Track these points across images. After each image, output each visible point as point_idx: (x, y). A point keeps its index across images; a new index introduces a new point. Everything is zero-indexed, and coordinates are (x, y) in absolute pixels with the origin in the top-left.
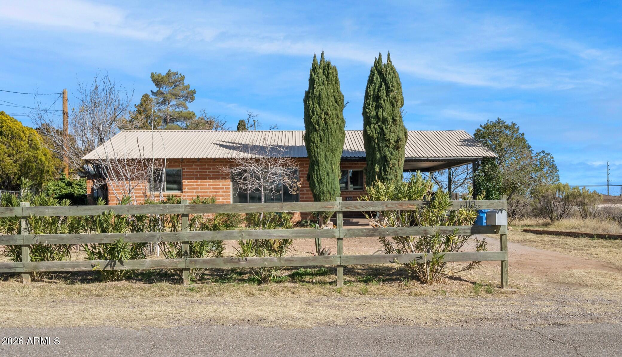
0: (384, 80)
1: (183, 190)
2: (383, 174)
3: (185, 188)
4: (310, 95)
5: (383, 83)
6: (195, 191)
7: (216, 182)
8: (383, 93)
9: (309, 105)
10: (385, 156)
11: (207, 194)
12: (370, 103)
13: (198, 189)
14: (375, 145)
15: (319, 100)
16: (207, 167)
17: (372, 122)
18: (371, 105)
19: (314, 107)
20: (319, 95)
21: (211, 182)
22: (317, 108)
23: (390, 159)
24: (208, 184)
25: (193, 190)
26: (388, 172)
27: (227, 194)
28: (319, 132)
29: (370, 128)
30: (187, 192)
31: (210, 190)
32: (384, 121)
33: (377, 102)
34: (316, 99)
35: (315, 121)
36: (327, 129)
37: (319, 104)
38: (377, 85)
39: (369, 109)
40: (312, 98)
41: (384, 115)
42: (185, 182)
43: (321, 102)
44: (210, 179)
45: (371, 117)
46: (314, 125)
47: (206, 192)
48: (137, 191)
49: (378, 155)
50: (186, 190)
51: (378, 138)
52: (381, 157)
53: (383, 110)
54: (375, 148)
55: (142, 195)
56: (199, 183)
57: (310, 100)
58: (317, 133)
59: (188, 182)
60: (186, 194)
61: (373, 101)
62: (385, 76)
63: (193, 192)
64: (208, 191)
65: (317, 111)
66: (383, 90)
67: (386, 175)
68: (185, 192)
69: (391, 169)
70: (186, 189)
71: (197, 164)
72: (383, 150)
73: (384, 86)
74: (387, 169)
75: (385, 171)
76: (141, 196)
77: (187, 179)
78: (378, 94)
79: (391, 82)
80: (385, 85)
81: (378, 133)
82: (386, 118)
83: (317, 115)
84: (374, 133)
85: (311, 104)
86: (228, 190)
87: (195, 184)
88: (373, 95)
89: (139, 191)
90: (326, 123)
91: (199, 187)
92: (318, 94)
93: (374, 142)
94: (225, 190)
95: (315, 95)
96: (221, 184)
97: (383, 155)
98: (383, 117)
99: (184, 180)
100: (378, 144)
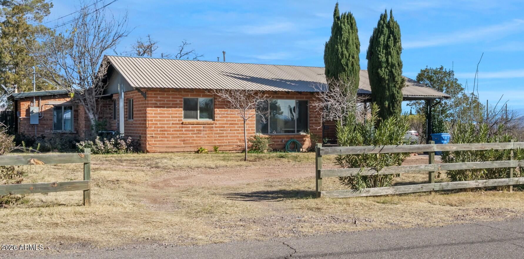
0: (391, 32)
1: (216, 119)
2: (391, 109)
3: (217, 117)
4: (338, 40)
5: (391, 35)
6: (225, 119)
8: (391, 43)
9: (338, 49)
10: (393, 95)
11: (235, 122)
12: (380, 51)
13: (228, 118)
14: (385, 85)
15: (347, 45)
17: (383, 66)
18: (381, 52)
19: (342, 51)
20: (347, 41)
22: (345, 52)
23: (397, 97)
24: (236, 113)
25: (224, 119)
26: (395, 107)
27: (252, 122)
28: (347, 73)
29: (381, 70)
30: (219, 120)
31: (238, 119)
32: (393, 66)
33: (387, 50)
34: (344, 44)
35: (345, 63)
36: (353, 70)
37: (347, 48)
38: (386, 36)
39: (380, 55)
40: (341, 43)
41: (393, 61)
42: (217, 111)
43: (349, 47)
45: (383, 62)
46: (343, 66)
47: (235, 121)
48: (174, 119)
49: (388, 94)
50: (218, 118)
51: (388, 79)
52: (390, 94)
53: (391, 57)
54: (385, 87)
55: (178, 122)
56: (229, 112)
57: (339, 45)
58: (345, 73)
59: (220, 111)
60: (218, 122)
61: (383, 49)
62: (392, 29)
63: (224, 120)
64: (236, 119)
65: (345, 55)
66: (391, 40)
67: (393, 109)
68: (217, 120)
69: (398, 105)
72: (391, 89)
73: (392, 38)
74: (395, 105)
75: (393, 106)
76: (177, 124)
77: (218, 108)
78: (387, 44)
79: (398, 35)
80: (393, 36)
81: (388, 75)
82: (394, 64)
83: (346, 58)
84: (386, 75)
85: (340, 49)
86: (253, 119)
87: (225, 112)
88: (383, 44)
89: (176, 119)
90: (352, 65)
91: (229, 116)
92: (345, 40)
93: (385, 82)
94: (250, 119)
95: (343, 41)
97: (391, 93)
98: (392, 62)
99: (216, 109)
100: (388, 85)
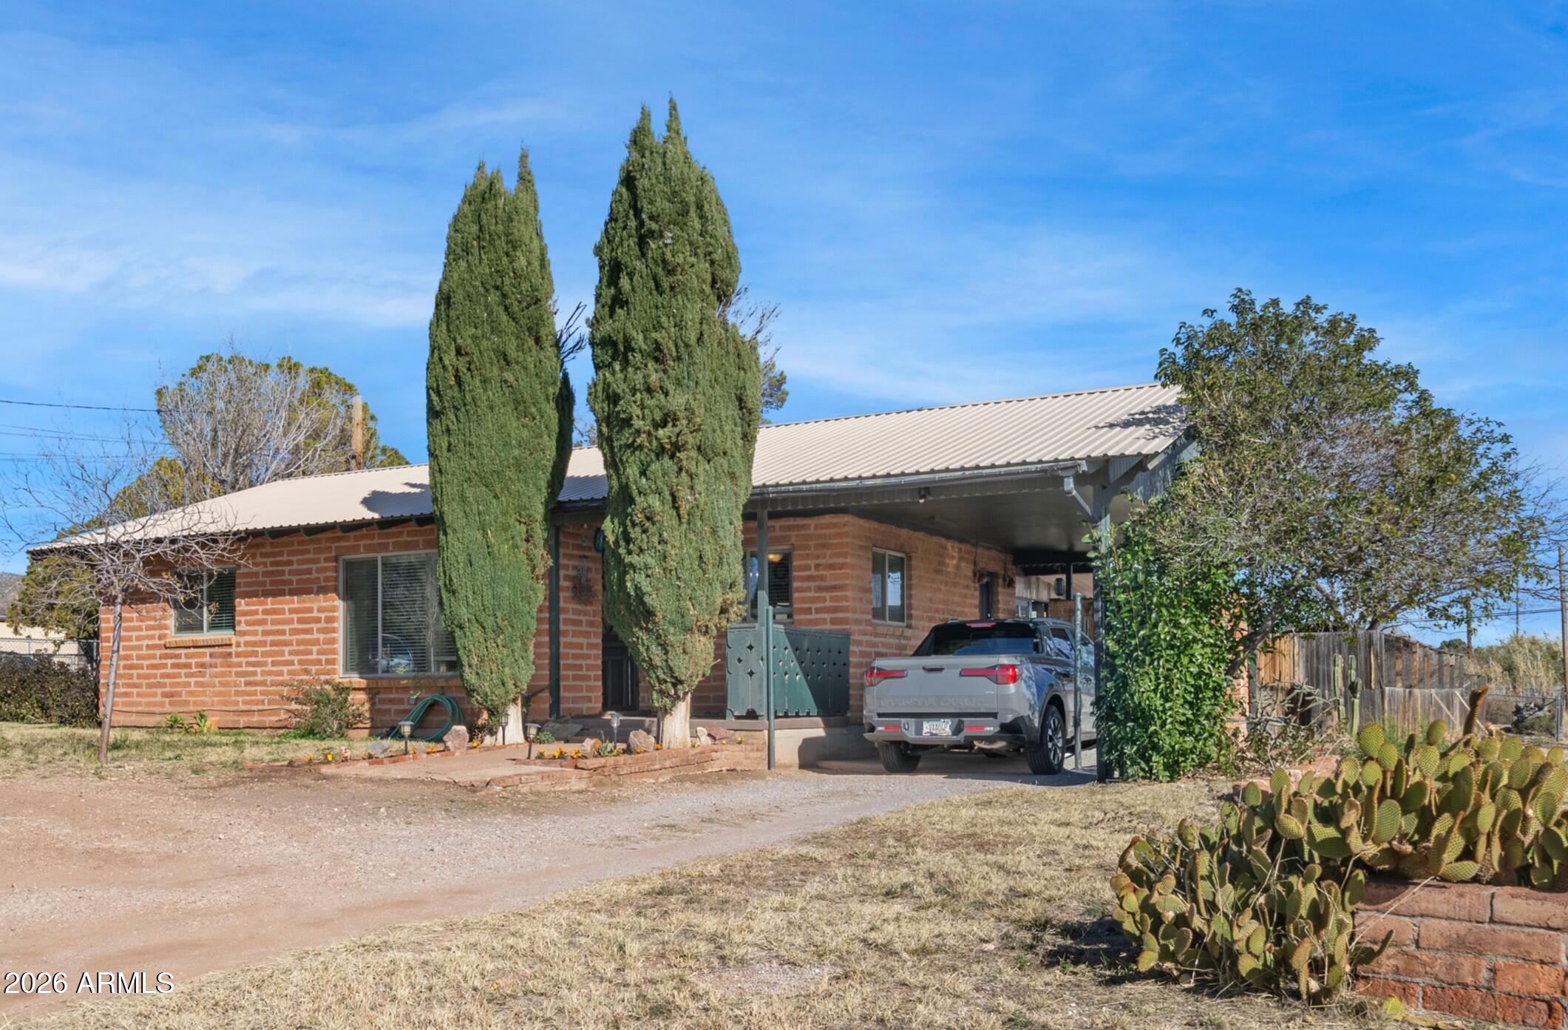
0: (635, 200)
1: (238, 628)
3: (240, 622)
6: (260, 629)
7: (304, 601)
11: (284, 637)
13: (267, 624)
16: (285, 558)
21: (293, 602)
24: (286, 607)
25: (257, 628)
26: (632, 541)
27: (328, 636)
30: (245, 633)
31: (292, 626)
36: (465, 404)
42: (241, 604)
44: (292, 593)
47: (284, 633)
48: (150, 632)
50: (243, 627)
55: (162, 643)
56: (269, 606)
59: (247, 604)
60: (243, 640)
62: (638, 184)
63: (256, 634)
64: (287, 627)
67: (629, 553)
68: (240, 632)
70: (243, 624)
71: (264, 550)
76: (158, 648)
79: (650, 202)
80: (635, 216)
83: (440, 359)
86: (329, 625)
87: (261, 608)
90: (460, 384)
91: (269, 618)
94: (323, 625)
96: (315, 606)
99: (239, 600)
